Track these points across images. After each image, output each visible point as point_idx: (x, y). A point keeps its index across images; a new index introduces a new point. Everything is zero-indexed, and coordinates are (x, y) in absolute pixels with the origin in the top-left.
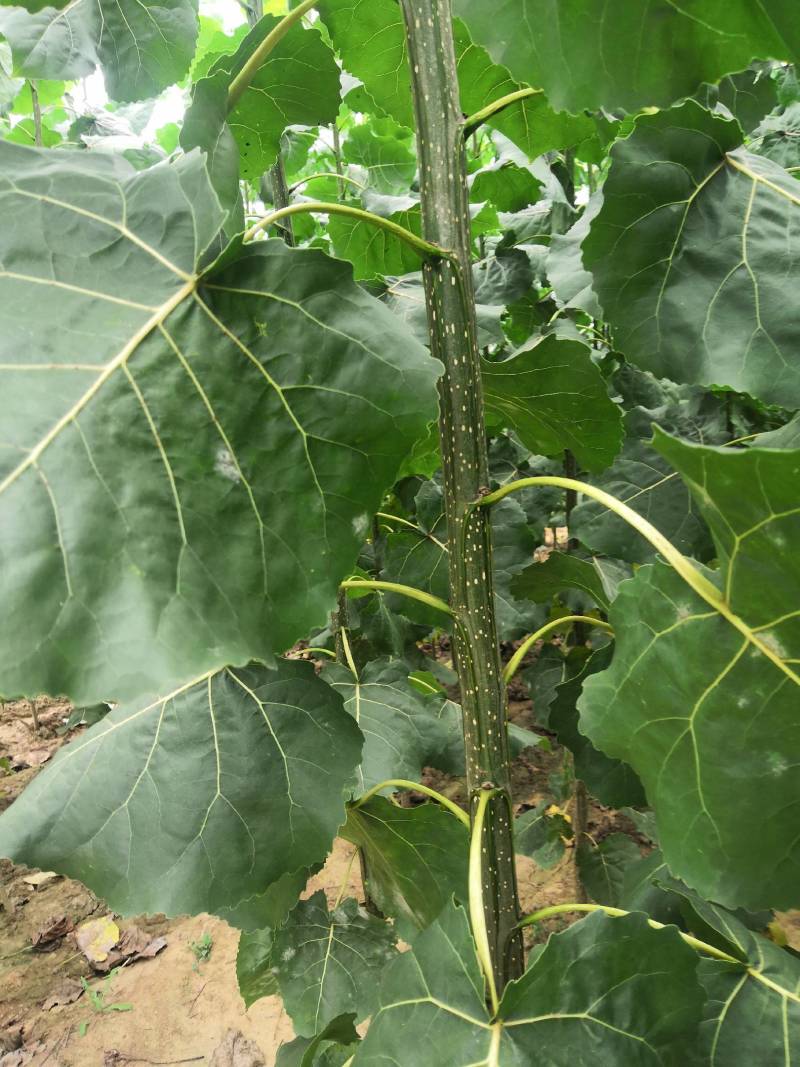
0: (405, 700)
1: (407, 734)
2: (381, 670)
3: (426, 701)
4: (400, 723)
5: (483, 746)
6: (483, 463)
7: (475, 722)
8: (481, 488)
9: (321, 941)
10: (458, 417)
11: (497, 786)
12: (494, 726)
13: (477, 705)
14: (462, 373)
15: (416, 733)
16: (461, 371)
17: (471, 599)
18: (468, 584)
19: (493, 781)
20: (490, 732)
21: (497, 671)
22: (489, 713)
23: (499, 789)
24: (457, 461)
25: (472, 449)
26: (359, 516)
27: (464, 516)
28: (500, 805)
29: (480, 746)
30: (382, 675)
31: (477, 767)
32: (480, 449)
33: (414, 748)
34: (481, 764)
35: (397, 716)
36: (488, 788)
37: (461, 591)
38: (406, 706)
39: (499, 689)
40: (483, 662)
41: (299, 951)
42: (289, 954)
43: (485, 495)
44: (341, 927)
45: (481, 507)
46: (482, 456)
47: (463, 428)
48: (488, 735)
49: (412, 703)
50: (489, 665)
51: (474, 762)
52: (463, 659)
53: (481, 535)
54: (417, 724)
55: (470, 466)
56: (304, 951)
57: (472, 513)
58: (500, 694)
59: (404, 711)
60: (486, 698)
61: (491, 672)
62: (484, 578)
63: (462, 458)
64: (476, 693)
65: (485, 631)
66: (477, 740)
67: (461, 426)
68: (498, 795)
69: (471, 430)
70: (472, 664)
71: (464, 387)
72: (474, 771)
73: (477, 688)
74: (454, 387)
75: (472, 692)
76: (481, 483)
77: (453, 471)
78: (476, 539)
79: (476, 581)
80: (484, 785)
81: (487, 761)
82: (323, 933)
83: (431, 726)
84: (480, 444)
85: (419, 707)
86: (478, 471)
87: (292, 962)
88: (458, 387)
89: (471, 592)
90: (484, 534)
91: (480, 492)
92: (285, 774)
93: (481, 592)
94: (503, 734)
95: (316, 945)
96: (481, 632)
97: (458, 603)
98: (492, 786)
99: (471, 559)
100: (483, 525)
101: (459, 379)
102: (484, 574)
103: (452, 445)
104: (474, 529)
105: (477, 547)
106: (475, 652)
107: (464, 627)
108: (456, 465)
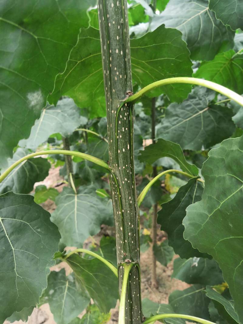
0: (94, 200)
1: (95, 214)
2: (85, 189)
3: (102, 200)
4: (92, 209)
5: (126, 241)
6: (129, 76)
7: (121, 229)
8: (128, 91)
9: (63, 287)
10: (114, 44)
11: (133, 261)
12: (131, 230)
13: (123, 220)
14: (116, 13)
15: (98, 213)
16: (116, 12)
17: (121, 161)
18: (119, 151)
19: (131, 259)
20: (130, 234)
21: (134, 201)
22: (130, 224)
23: (134, 263)
24: (113, 73)
25: (123, 65)
26: (34, 92)
27: (117, 109)
28: (134, 270)
29: (124, 241)
30: (86, 191)
31: (122, 252)
32: (128, 66)
33: (97, 218)
34: (125, 251)
35: (92, 206)
36: (129, 263)
37: (114, 156)
38: (95, 202)
39: (135, 211)
40: (127, 196)
41: (55, 291)
42: (51, 292)
43: (130, 96)
44: (71, 282)
45: (128, 103)
46: (129, 72)
47: (117, 51)
48: (128, 235)
49: (97, 201)
50: (130, 198)
51: (121, 249)
52: (115, 194)
53: (127, 122)
54: (99, 209)
55: (121, 77)
56: (57, 290)
57: (122, 107)
58: (136, 213)
59: (94, 204)
60: (128, 216)
61: (131, 202)
62: (128, 148)
63: (116, 71)
64: (122, 214)
65: (128, 179)
66: (122, 238)
67: (115, 50)
68: (134, 265)
69: (122, 53)
70: (121, 198)
71: (118, 23)
72: (121, 254)
73: (123, 211)
74: (111, 23)
75: (120, 213)
76: (128, 88)
77: (110, 80)
78: (124, 124)
79: (124, 150)
80: (126, 261)
81: (128, 248)
82: (64, 284)
83: (104, 210)
84: (127, 63)
85: (99, 203)
86: (126, 80)
87: (53, 295)
88: (114, 22)
89: (121, 156)
90: (129, 121)
91: (127, 94)
92: (13, 259)
93: (127, 156)
94: (137, 235)
95: (62, 288)
96: (126, 179)
97: (113, 163)
98: (130, 261)
99: (121, 137)
100: (129, 115)
101: (115, 17)
102: (128, 146)
103: (110, 62)
104: (123, 117)
105: (125, 129)
106: (122, 190)
107: (116, 176)
108: (112, 75)
